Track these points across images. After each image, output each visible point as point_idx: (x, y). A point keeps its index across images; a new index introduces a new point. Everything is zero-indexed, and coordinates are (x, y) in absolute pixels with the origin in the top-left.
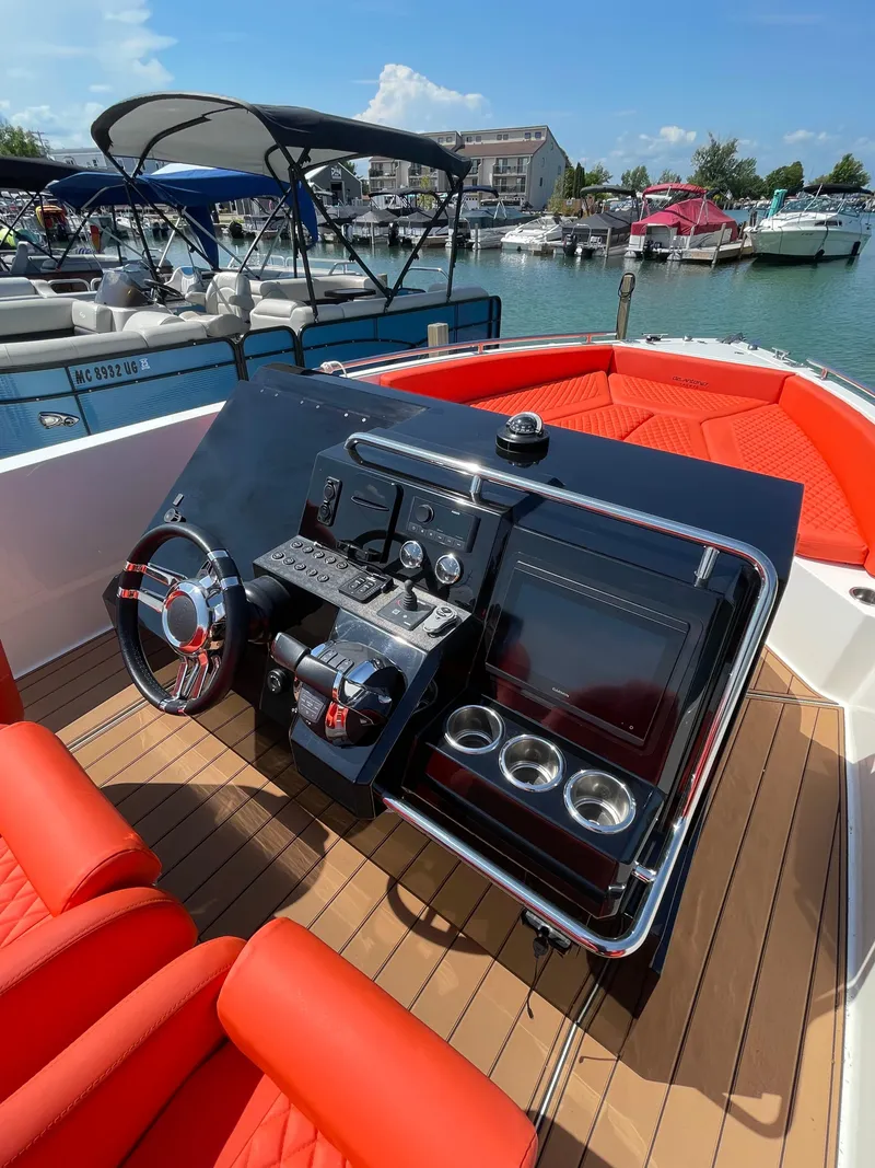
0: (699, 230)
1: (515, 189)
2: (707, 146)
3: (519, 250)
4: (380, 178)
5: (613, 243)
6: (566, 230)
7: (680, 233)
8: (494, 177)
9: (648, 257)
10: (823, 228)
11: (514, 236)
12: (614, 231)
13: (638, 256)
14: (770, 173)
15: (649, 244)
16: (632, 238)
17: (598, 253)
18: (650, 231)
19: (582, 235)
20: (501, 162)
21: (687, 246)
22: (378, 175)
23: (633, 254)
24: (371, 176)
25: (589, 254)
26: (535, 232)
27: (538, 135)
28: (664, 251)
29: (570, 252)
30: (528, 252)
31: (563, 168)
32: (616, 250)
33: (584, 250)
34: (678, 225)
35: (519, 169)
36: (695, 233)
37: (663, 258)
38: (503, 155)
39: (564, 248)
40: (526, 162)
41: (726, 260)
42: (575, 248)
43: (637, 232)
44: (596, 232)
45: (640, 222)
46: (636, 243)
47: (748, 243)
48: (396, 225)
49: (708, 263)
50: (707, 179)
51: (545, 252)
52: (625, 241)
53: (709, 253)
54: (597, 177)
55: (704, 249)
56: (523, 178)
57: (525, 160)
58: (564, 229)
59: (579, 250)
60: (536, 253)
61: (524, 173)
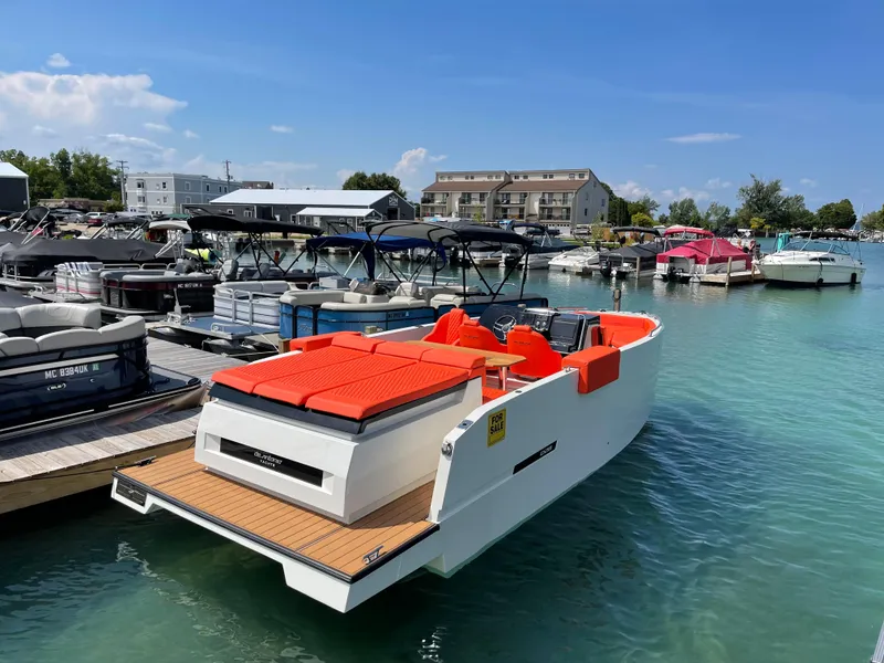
0: (713, 261)
1: (561, 217)
2: (751, 185)
3: (564, 271)
4: (430, 204)
5: (643, 268)
6: (602, 257)
7: (697, 262)
8: (540, 208)
9: (672, 279)
10: (817, 263)
11: (558, 260)
12: (642, 259)
13: (665, 279)
14: (821, 207)
15: (671, 269)
16: (659, 265)
17: (631, 275)
18: (672, 260)
19: (617, 262)
20: (547, 196)
21: (703, 272)
22: (429, 202)
23: (660, 277)
24: (423, 202)
25: (622, 276)
26: (578, 257)
27: (581, 176)
28: (685, 275)
29: (606, 275)
30: (571, 273)
31: (607, 200)
32: (646, 273)
33: (618, 272)
34: (695, 257)
35: (565, 201)
36: (710, 263)
37: (686, 280)
38: (548, 191)
39: (601, 270)
40: (571, 196)
41: (736, 284)
42: (610, 270)
43: (663, 260)
44: (627, 260)
45: (664, 253)
46: (662, 268)
47: (757, 272)
48: (456, 250)
49: (722, 285)
50: (755, 211)
51: (586, 273)
52: (653, 267)
53: (721, 278)
54: (644, 207)
55: (718, 275)
56: (568, 209)
57: (570, 195)
58: (601, 256)
59: (614, 272)
60: (578, 274)
61: (569, 204)
